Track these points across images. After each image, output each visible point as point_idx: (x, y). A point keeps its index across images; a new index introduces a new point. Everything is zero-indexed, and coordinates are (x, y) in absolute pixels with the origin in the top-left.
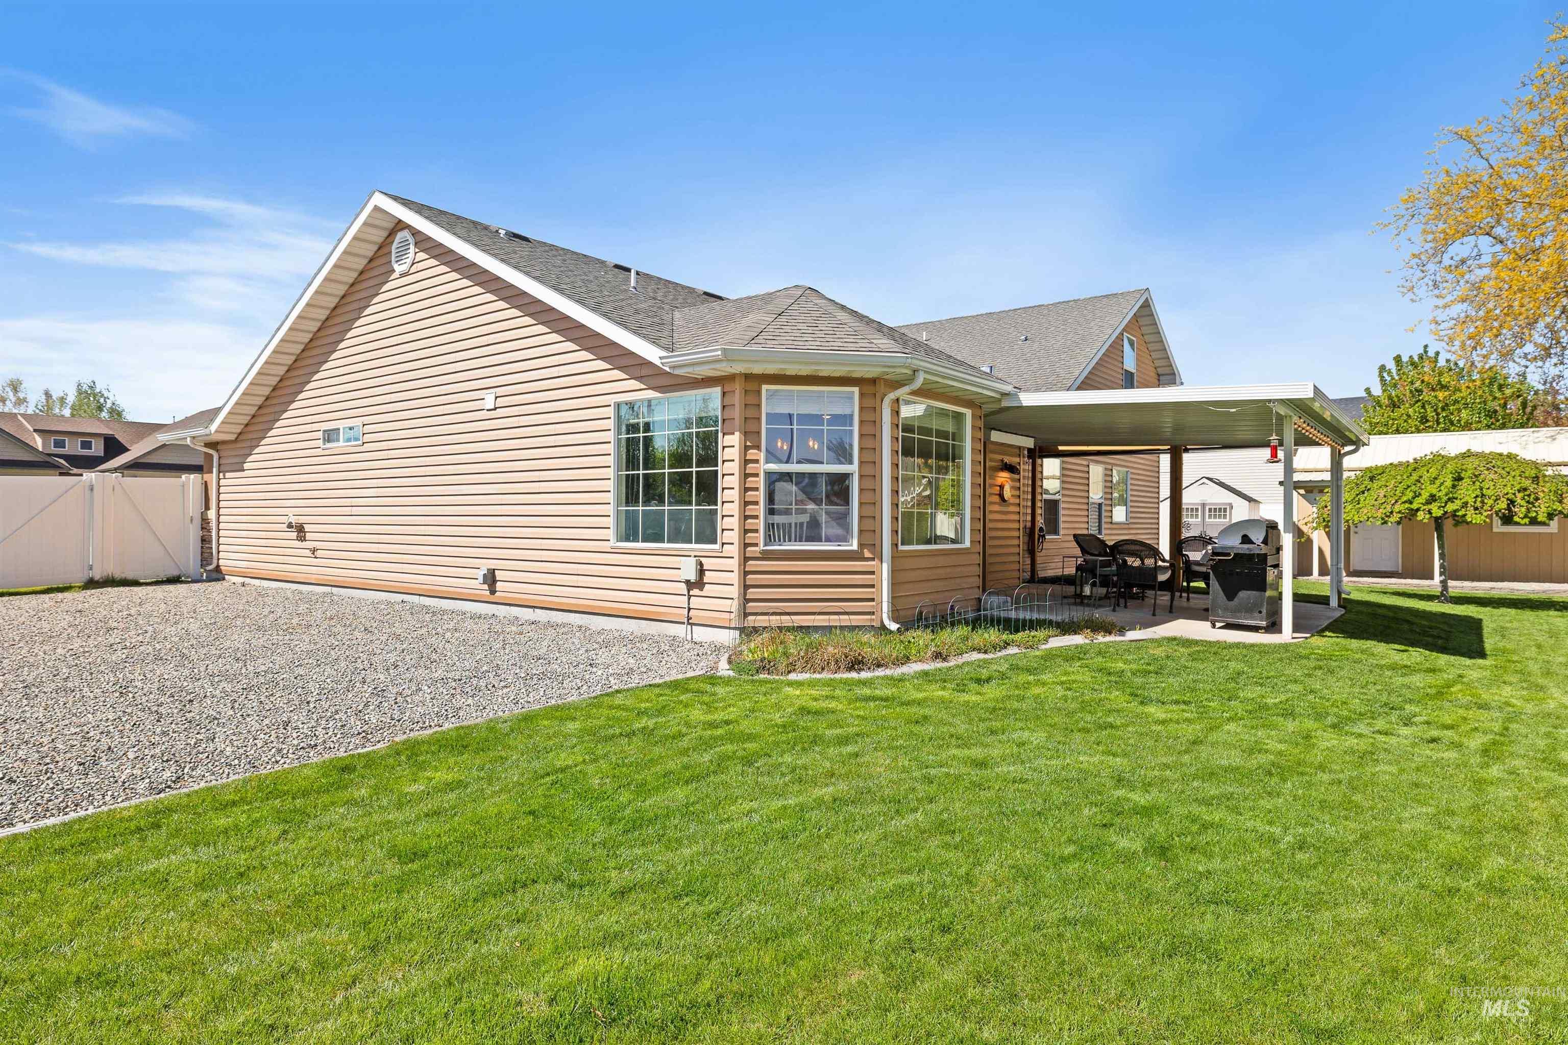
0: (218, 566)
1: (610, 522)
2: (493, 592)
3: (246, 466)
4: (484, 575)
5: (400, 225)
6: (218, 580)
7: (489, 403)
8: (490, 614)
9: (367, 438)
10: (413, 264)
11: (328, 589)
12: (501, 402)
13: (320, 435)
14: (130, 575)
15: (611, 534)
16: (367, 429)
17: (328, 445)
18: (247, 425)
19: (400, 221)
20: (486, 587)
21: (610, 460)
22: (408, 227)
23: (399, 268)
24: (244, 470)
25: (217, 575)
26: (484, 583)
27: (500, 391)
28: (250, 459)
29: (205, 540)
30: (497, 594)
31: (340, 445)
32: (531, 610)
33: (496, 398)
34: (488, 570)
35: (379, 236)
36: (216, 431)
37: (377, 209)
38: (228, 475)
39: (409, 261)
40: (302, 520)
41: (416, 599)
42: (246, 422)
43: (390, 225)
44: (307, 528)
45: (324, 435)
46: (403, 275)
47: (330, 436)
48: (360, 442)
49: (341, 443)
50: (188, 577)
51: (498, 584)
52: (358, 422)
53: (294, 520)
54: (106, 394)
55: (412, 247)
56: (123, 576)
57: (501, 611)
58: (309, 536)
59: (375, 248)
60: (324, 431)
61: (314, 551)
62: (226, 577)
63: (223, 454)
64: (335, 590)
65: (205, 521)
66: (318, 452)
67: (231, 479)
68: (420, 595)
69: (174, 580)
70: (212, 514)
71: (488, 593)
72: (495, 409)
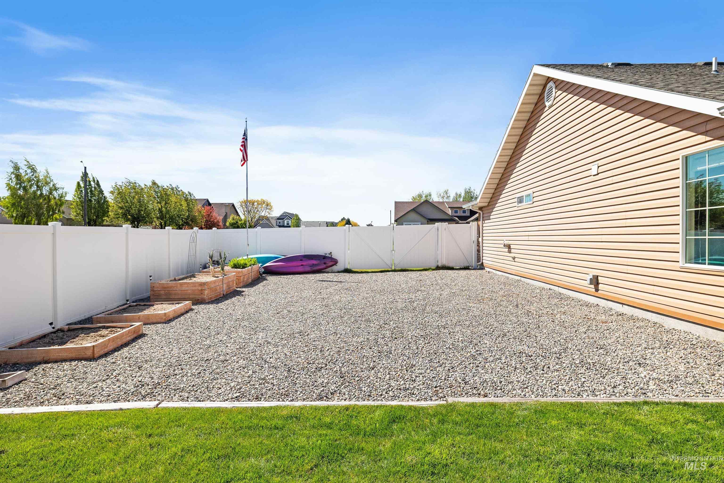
0: (482, 263)
1: (680, 248)
2: (597, 290)
3: (491, 217)
4: (591, 279)
5: (549, 79)
6: (482, 269)
7: (594, 171)
8: (596, 303)
9: (535, 199)
10: (555, 99)
11: (519, 278)
12: (601, 169)
13: (516, 200)
14: (451, 265)
15: (680, 257)
16: (535, 195)
17: (520, 205)
18: (491, 198)
19: (549, 77)
20: (593, 286)
21: (679, 201)
22: (553, 79)
23: (547, 104)
24: (490, 219)
25: (482, 267)
26: (591, 284)
27: (600, 163)
28: (493, 214)
29: (478, 251)
30: (599, 292)
31: (524, 205)
32: (621, 305)
33: (598, 167)
34: (593, 276)
35: (538, 90)
36: (479, 202)
37: (535, 75)
38: (486, 222)
39: (552, 99)
40: (510, 242)
41: (556, 288)
42: (491, 197)
43: (544, 82)
44: (512, 247)
45: (518, 200)
46: (550, 107)
47: (520, 200)
48: (532, 202)
49: (524, 203)
50: (472, 267)
51: (600, 286)
52: (530, 192)
53: (506, 242)
54: (473, 191)
55: (554, 90)
56: (448, 265)
57: (603, 303)
58: (513, 251)
59: (538, 97)
60: (518, 198)
61: (514, 258)
62: (485, 268)
63: (484, 212)
64: (522, 279)
65: (478, 242)
66: (516, 208)
67: (487, 223)
68: (559, 287)
69: (466, 268)
70: (480, 240)
71: (594, 290)
72: (598, 174)
